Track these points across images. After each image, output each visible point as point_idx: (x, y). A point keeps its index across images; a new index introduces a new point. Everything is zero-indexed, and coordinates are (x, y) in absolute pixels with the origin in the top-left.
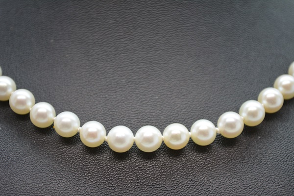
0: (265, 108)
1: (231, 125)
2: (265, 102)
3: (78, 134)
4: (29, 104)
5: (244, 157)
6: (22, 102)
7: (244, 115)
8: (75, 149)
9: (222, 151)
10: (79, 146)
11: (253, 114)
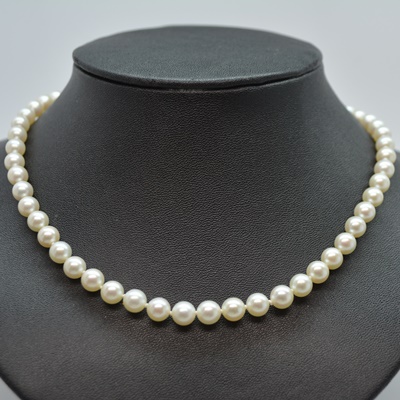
0: (312, 279)
1: (282, 298)
2: (312, 274)
3: (145, 310)
4: (100, 282)
5: (294, 325)
6: (93, 281)
7: (294, 287)
8: (143, 323)
9: (275, 321)
10: (145, 319)
11: (302, 286)
